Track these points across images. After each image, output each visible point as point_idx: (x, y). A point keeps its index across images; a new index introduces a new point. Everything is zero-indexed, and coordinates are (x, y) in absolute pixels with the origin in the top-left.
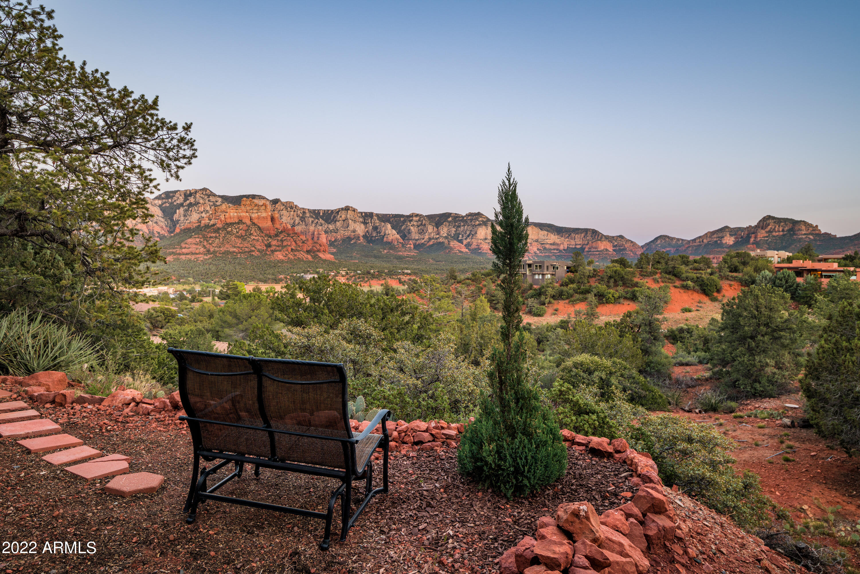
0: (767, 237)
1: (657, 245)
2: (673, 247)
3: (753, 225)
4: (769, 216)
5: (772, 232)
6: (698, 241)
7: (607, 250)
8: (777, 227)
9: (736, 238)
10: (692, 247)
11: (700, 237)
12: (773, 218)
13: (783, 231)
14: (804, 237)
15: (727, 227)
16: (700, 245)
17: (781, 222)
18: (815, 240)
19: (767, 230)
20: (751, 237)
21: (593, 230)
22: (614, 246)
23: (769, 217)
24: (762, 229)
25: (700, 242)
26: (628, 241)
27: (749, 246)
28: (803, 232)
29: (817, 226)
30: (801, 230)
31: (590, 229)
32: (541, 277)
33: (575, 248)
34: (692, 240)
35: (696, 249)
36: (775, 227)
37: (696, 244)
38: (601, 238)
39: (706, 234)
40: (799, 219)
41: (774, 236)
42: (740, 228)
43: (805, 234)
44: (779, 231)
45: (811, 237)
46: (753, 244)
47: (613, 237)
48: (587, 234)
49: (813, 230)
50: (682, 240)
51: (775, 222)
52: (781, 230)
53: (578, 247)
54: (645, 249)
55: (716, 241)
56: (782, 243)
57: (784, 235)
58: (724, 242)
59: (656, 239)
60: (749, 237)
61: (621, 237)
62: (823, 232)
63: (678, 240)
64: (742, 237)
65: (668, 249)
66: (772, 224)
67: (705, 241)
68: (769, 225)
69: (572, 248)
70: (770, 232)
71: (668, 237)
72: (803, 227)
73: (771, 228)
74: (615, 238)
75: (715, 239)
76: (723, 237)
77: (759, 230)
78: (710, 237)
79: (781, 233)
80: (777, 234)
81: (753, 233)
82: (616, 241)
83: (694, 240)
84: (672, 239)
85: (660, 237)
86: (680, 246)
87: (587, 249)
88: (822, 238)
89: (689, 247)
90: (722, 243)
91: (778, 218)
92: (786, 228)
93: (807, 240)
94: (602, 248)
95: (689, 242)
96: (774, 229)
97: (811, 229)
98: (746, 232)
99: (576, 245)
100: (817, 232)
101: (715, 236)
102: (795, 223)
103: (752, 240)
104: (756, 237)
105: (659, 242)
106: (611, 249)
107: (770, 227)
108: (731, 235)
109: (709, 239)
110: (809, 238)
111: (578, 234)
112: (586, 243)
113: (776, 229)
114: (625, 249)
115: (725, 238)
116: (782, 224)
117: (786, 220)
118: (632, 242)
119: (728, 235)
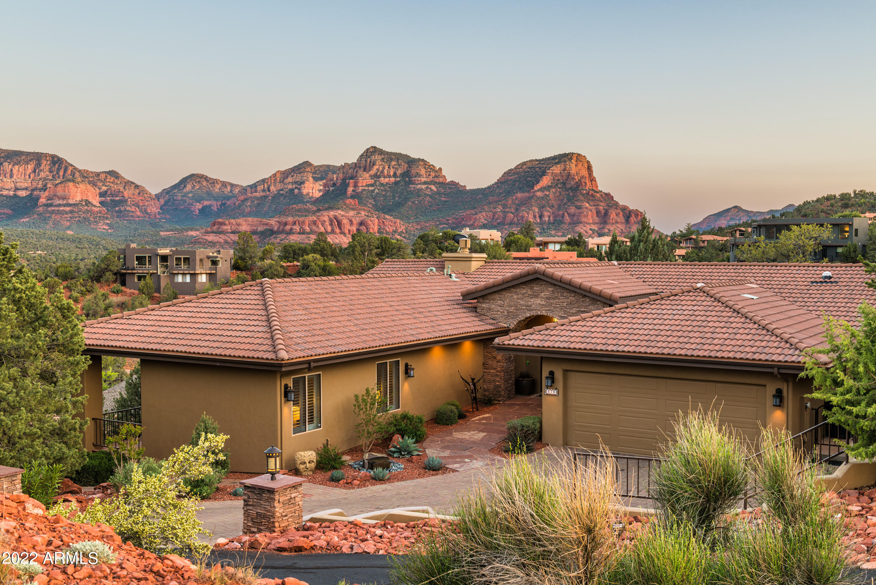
0: (372, 185)
1: (185, 195)
2: (216, 199)
3: (350, 162)
4: (375, 148)
5: (379, 177)
6: (260, 188)
7: (88, 203)
8: (387, 168)
9: (325, 185)
10: (252, 199)
11: (263, 181)
12: (381, 152)
13: (395, 175)
14: (424, 187)
15: (307, 164)
16: (266, 197)
17: (392, 160)
18: (438, 193)
19: (372, 172)
20: (348, 185)
21: (53, 156)
22: (102, 195)
23: (373, 151)
24: (365, 170)
25: (264, 190)
26: (129, 183)
27: (348, 201)
28: (423, 180)
29: (440, 169)
30: (420, 176)
31: (46, 155)
32: (188, 279)
33: (15, 196)
34: (251, 186)
35: (259, 204)
36: (384, 168)
37: (257, 194)
38: (73, 174)
39: (275, 175)
40: (417, 157)
41: (382, 185)
42: (328, 166)
43: (425, 183)
44: (390, 177)
45: (433, 188)
46: (352, 197)
47: (98, 174)
48: (39, 164)
49: (436, 176)
50: (232, 185)
51: (383, 160)
52: (392, 173)
53: (22, 194)
54: (162, 201)
55: (292, 190)
56: (394, 197)
57: (396, 183)
58: (305, 191)
59: (184, 181)
60: (345, 185)
61: (113, 173)
62: (449, 180)
63: (224, 184)
64: (334, 185)
65: (206, 203)
66: (379, 162)
67: (272, 188)
68: (374, 164)
69: (8, 197)
70: (376, 176)
71: (206, 178)
72: (423, 171)
73: (378, 170)
74: (103, 176)
75: (290, 187)
76: (303, 183)
77: (361, 172)
78: (282, 182)
79: (393, 180)
80: (387, 180)
81: (352, 178)
82: (104, 182)
83: (254, 187)
84: (214, 182)
85: (192, 177)
86: (228, 198)
87: (43, 200)
88: (449, 191)
89: (246, 200)
90: (300, 193)
91: (388, 153)
92: (399, 172)
93: (428, 192)
94: (78, 198)
95: (244, 190)
96: (382, 172)
97: (433, 174)
98: (341, 175)
99: (17, 189)
100: (441, 180)
101: (290, 179)
102: (411, 162)
103: (350, 189)
104: (356, 186)
105: (189, 187)
106: (96, 201)
107: (376, 167)
108: (316, 179)
109: (279, 186)
110: (432, 190)
111: (18, 163)
112: (40, 186)
113: (386, 172)
114: (123, 201)
115: (306, 185)
116: (393, 163)
117: (398, 157)
118: (137, 187)
119: (311, 179)
